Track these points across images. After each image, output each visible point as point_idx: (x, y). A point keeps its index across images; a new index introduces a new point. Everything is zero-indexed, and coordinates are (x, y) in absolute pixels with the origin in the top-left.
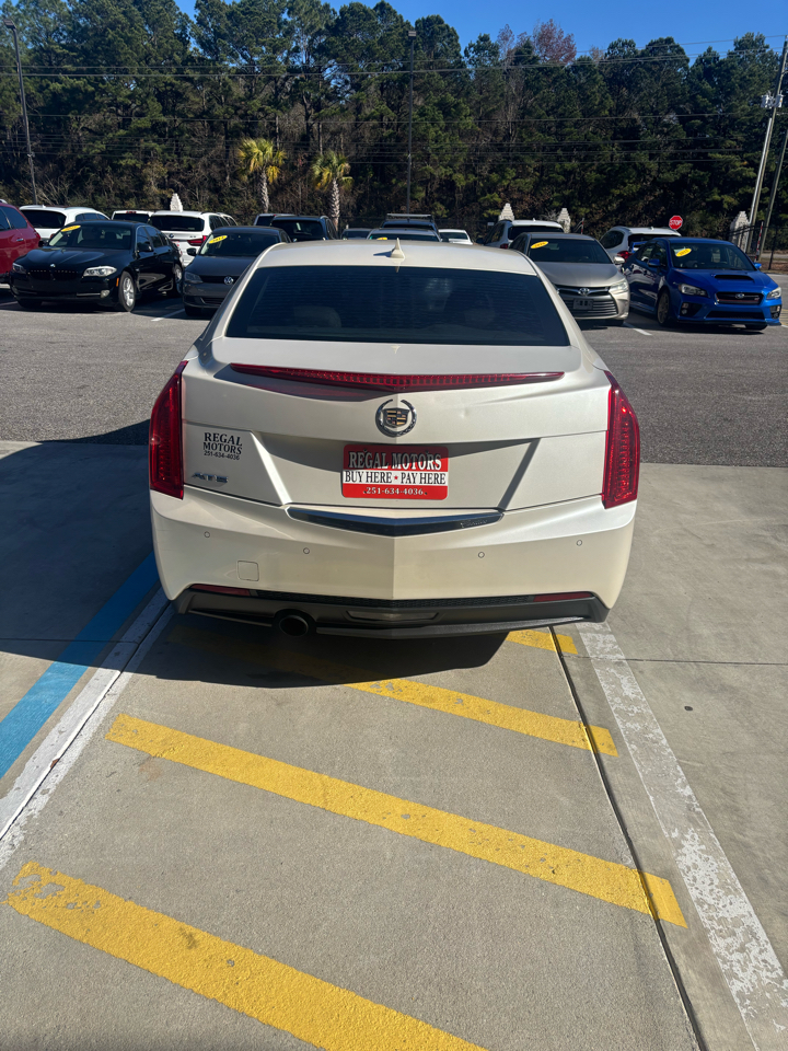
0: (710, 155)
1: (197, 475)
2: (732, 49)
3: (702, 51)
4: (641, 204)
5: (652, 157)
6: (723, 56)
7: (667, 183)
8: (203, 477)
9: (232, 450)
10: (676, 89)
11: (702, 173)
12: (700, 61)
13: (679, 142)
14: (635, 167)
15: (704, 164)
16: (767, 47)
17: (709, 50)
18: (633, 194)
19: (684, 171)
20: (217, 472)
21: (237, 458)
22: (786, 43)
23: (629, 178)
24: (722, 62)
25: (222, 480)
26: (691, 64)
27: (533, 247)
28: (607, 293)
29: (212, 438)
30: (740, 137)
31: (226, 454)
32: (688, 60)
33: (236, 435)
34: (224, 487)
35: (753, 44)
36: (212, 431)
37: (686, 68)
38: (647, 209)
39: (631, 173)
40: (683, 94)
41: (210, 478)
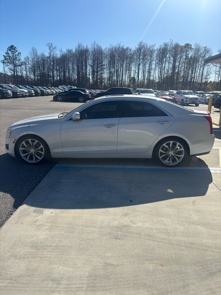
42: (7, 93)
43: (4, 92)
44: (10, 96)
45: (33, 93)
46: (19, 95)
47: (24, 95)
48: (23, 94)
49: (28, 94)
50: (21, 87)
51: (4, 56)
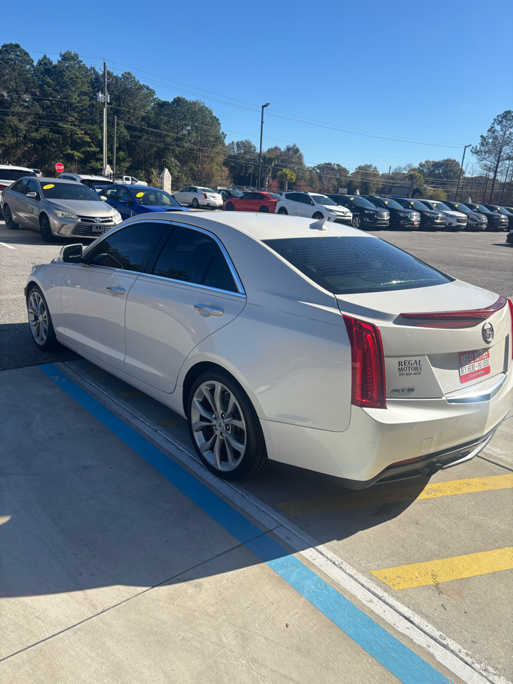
0: (59, 124)
1: (394, 391)
2: (60, 59)
3: (41, 57)
4: (19, 152)
5: (20, 121)
6: (55, 63)
7: (35, 140)
8: (398, 391)
9: (416, 369)
10: (29, 79)
11: (57, 136)
12: (40, 63)
13: (37, 114)
14: (10, 126)
15: (56, 130)
16: (81, 62)
17: (45, 57)
18: (12, 144)
19: (45, 133)
20: (408, 385)
21: (419, 374)
22: (105, 63)
23: (8, 134)
24: (55, 67)
25: (411, 390)
26: (35, 64)
27: (45, 188)
28: (111, 221)
29: (403, 364)
30: (75, 115)
31: (413, 372)
32: (33, 61)
33: (417, 359)
34: (413, 394)
35: (72, 58)
36: (402, 359)
37: (33, 66)
38: (24, 155)
39: (8, 131)
40: (34, 83)
41: (403, 390)
42: (408, 220)
43: (402, 215)
44: (413, 224)
45: (482, 224)
46: (440, 224)
47: (454, 225)
48: (451, 223)
49: (465, 224)
50: (457, 206)
51: (482, 136)
